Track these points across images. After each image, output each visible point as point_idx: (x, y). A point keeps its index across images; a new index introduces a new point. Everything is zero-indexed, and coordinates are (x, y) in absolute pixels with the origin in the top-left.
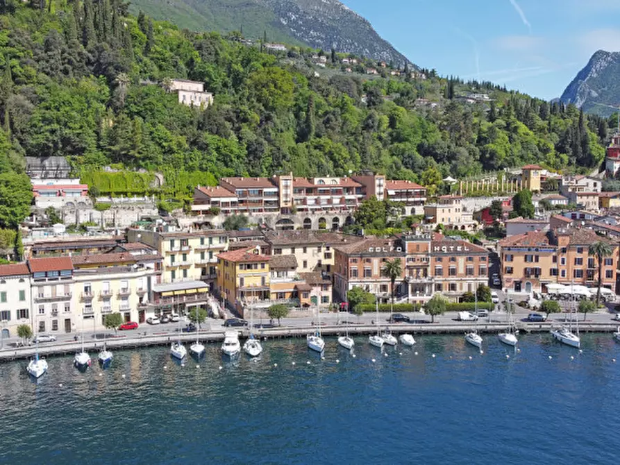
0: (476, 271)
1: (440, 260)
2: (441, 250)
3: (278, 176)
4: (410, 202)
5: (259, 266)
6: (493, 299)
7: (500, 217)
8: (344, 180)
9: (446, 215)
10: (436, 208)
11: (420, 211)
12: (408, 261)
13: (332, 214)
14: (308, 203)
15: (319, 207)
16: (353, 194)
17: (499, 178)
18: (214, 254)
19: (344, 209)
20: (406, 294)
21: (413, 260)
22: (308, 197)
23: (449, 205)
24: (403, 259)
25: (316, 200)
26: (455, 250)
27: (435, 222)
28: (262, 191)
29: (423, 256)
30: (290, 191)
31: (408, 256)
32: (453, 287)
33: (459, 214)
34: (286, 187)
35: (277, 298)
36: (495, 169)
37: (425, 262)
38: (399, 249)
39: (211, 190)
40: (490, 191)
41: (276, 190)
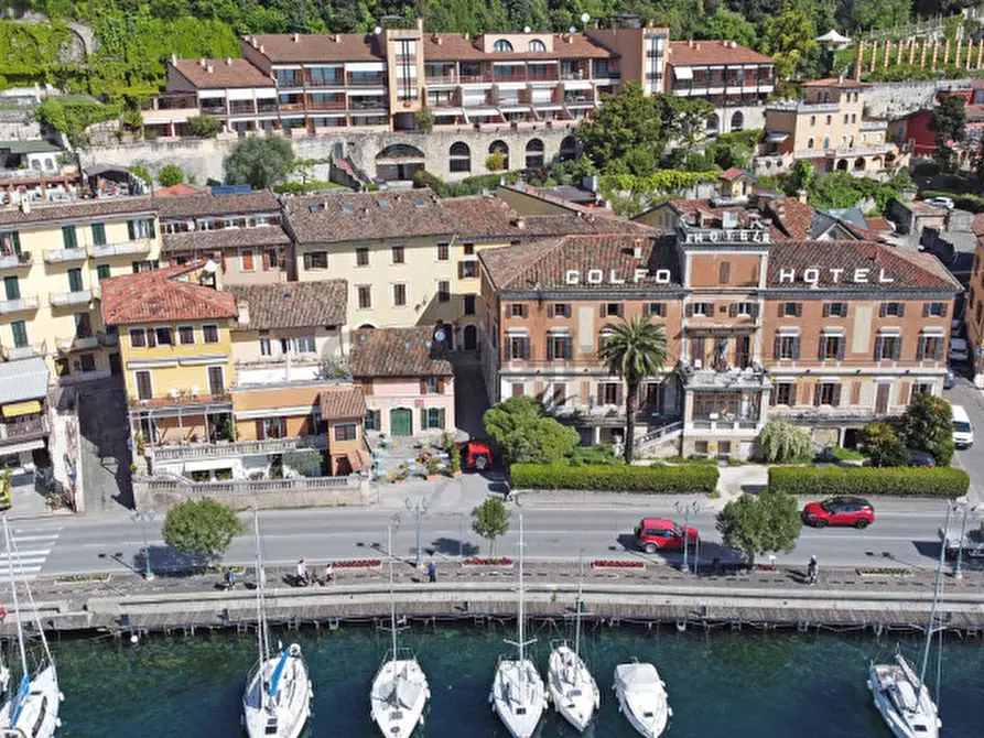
0: (909, 348)
1: (793, 309)
2: (799, 279)
3: (385, 29)
4: (731, 97)
5: (198, 335)
6: (957, 435)
7: (958, 136)
8: (566, 40)
9: (820, 131)
10: (795, 113)
11: (754, 119)
12: (689, 315)
13: (526, 132)
14: (464, 104)
15: (492, 112)
16: (586, 77)
17: (950, 33)
18: (114, 272)
19: (561, 116)
20: (677, 419)
21: (706, 309)
22: (465, 87)
23: (830, 106)
24: (672, 304)
25: (488, 93)
26: (847, 280)
27: (791, 150)
28: (343, 69)
29: (742, 299)
30: (416, 71)
31: (688, 300)
32: (829, 394)
33: (852, 130)
34: (406, 59)
35: (260, 436)
36: (941, 10)
37: (745, 315)
38: (663, 277)
39: (206, 70)
40: (928, 66)
41: (378, 67)
